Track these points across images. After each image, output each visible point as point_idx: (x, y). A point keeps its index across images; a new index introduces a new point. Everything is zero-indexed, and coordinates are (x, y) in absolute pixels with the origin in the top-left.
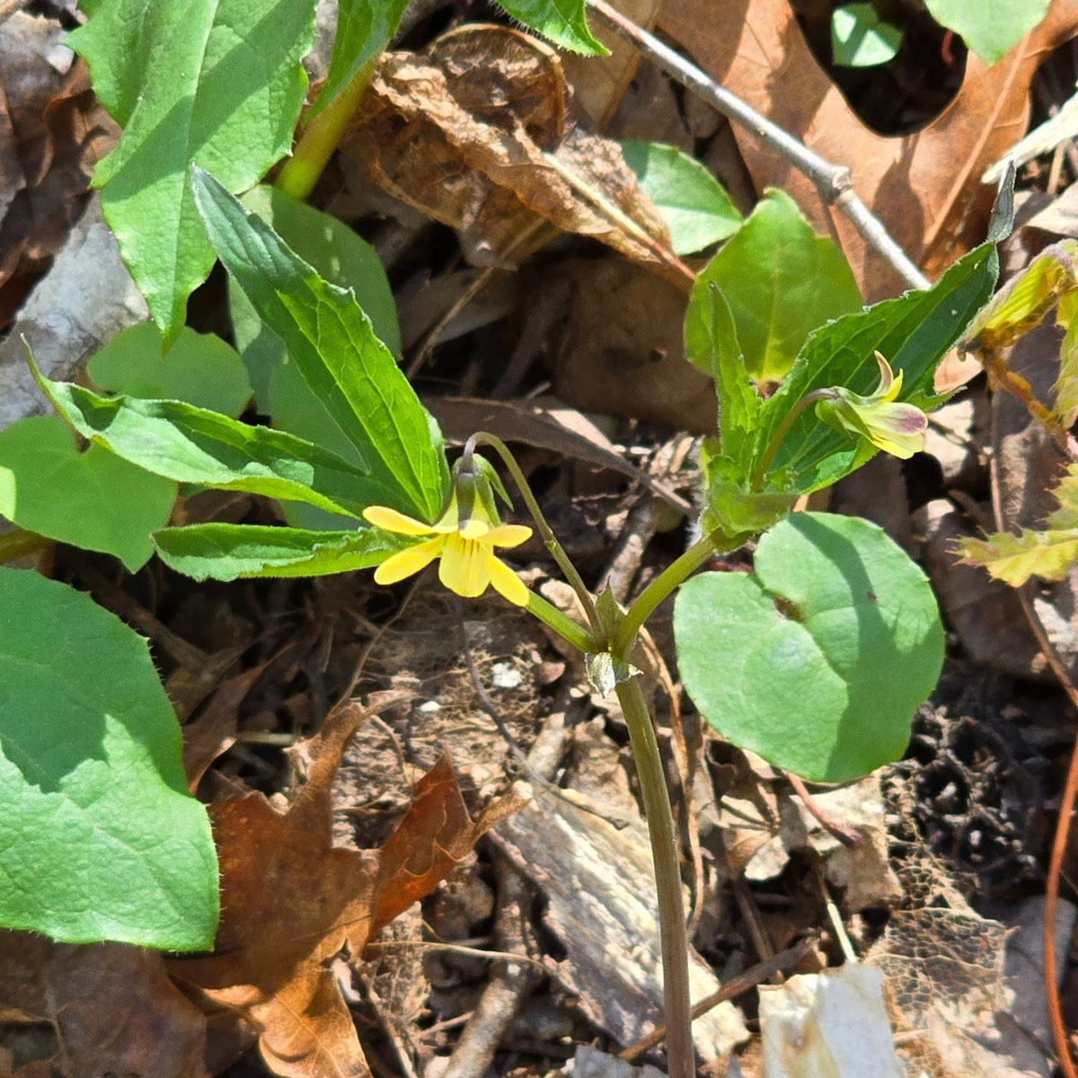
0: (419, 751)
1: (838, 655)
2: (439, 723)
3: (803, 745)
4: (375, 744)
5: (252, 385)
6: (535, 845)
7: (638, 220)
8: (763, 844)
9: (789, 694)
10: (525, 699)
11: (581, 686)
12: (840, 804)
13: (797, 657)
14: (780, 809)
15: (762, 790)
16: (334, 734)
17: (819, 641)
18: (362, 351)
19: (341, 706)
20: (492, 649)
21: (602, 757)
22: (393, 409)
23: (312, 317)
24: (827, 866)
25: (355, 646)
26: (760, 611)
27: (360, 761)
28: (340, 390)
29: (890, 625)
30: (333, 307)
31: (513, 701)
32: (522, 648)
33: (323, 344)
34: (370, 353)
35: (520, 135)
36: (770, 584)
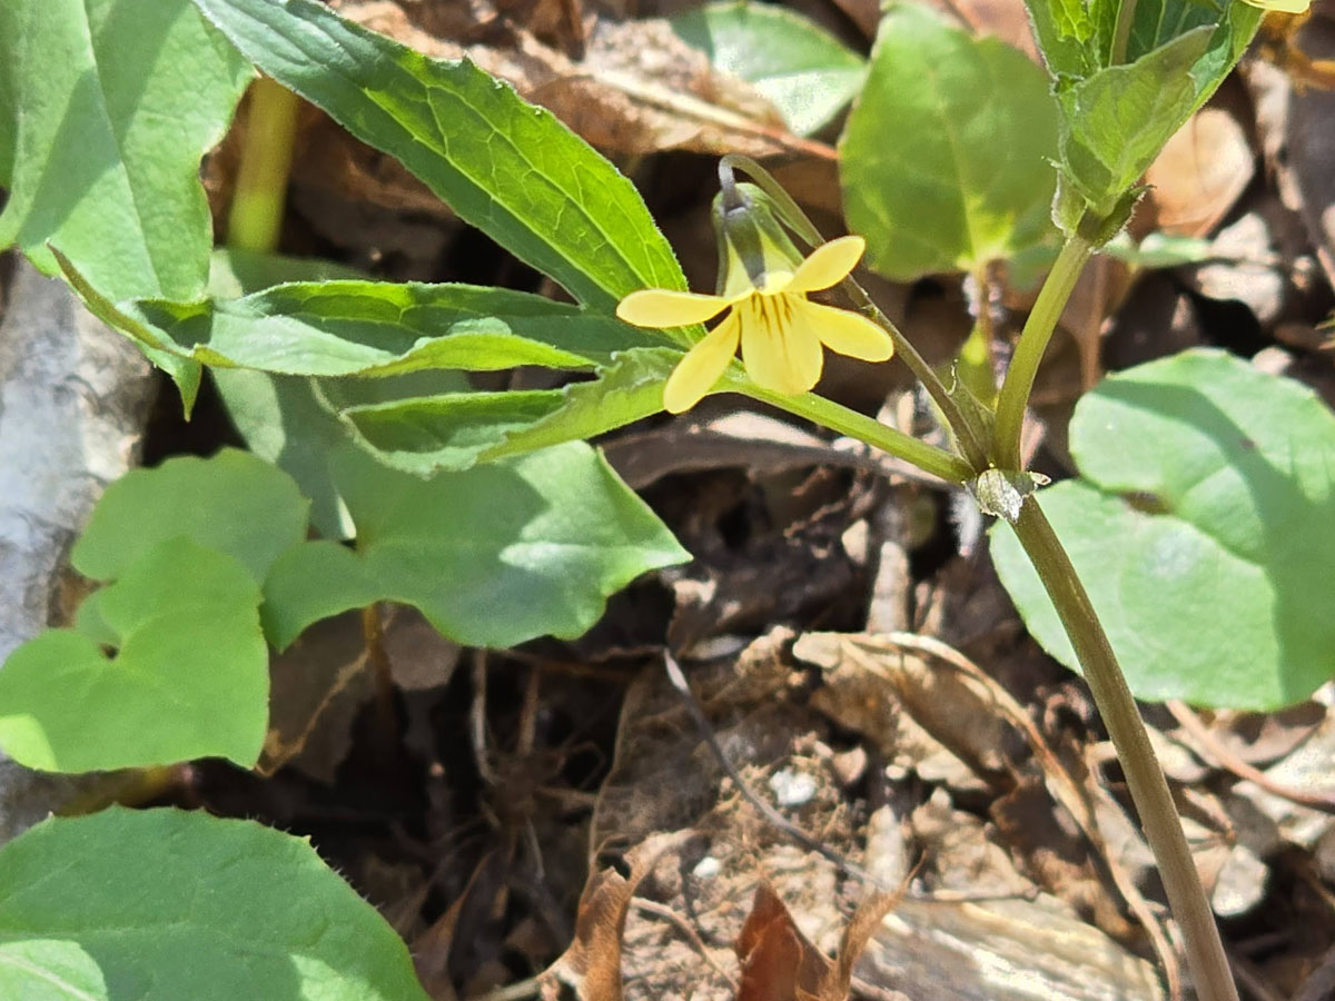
0: (715, 930)
1: (1237, 534)
2: (726, 884)
3: (1239, 667)
4: (654, 941)
5: (304, 493)
6: (924, 981)
7: (732, 108)
8: (1223, 865)
9: (1193, 608)
10: (830, 807)
11: (897, 759)
12: (1304, 770)
13: (1183, 559)
14: (1228, 809)
15: (1193, 797)
16: (597, 930)
17: (1204, 526)
18: (513, 135)
19: (592, 889)
20: (759, 761)
21: (965, 840)
22: (586, 205)
23: (426, 114)
24: (1318, 862)
25: (574, 831)
26: (1109, 521)
27: (642, 970)
28: (501, 207)
29: (1287, 471)
30: (449, 91)
31: (816, 816)
32: (799, 743)
33: (455, 147)
34: (528, 132)
35: (530, 45)
36: (1109, 481)
